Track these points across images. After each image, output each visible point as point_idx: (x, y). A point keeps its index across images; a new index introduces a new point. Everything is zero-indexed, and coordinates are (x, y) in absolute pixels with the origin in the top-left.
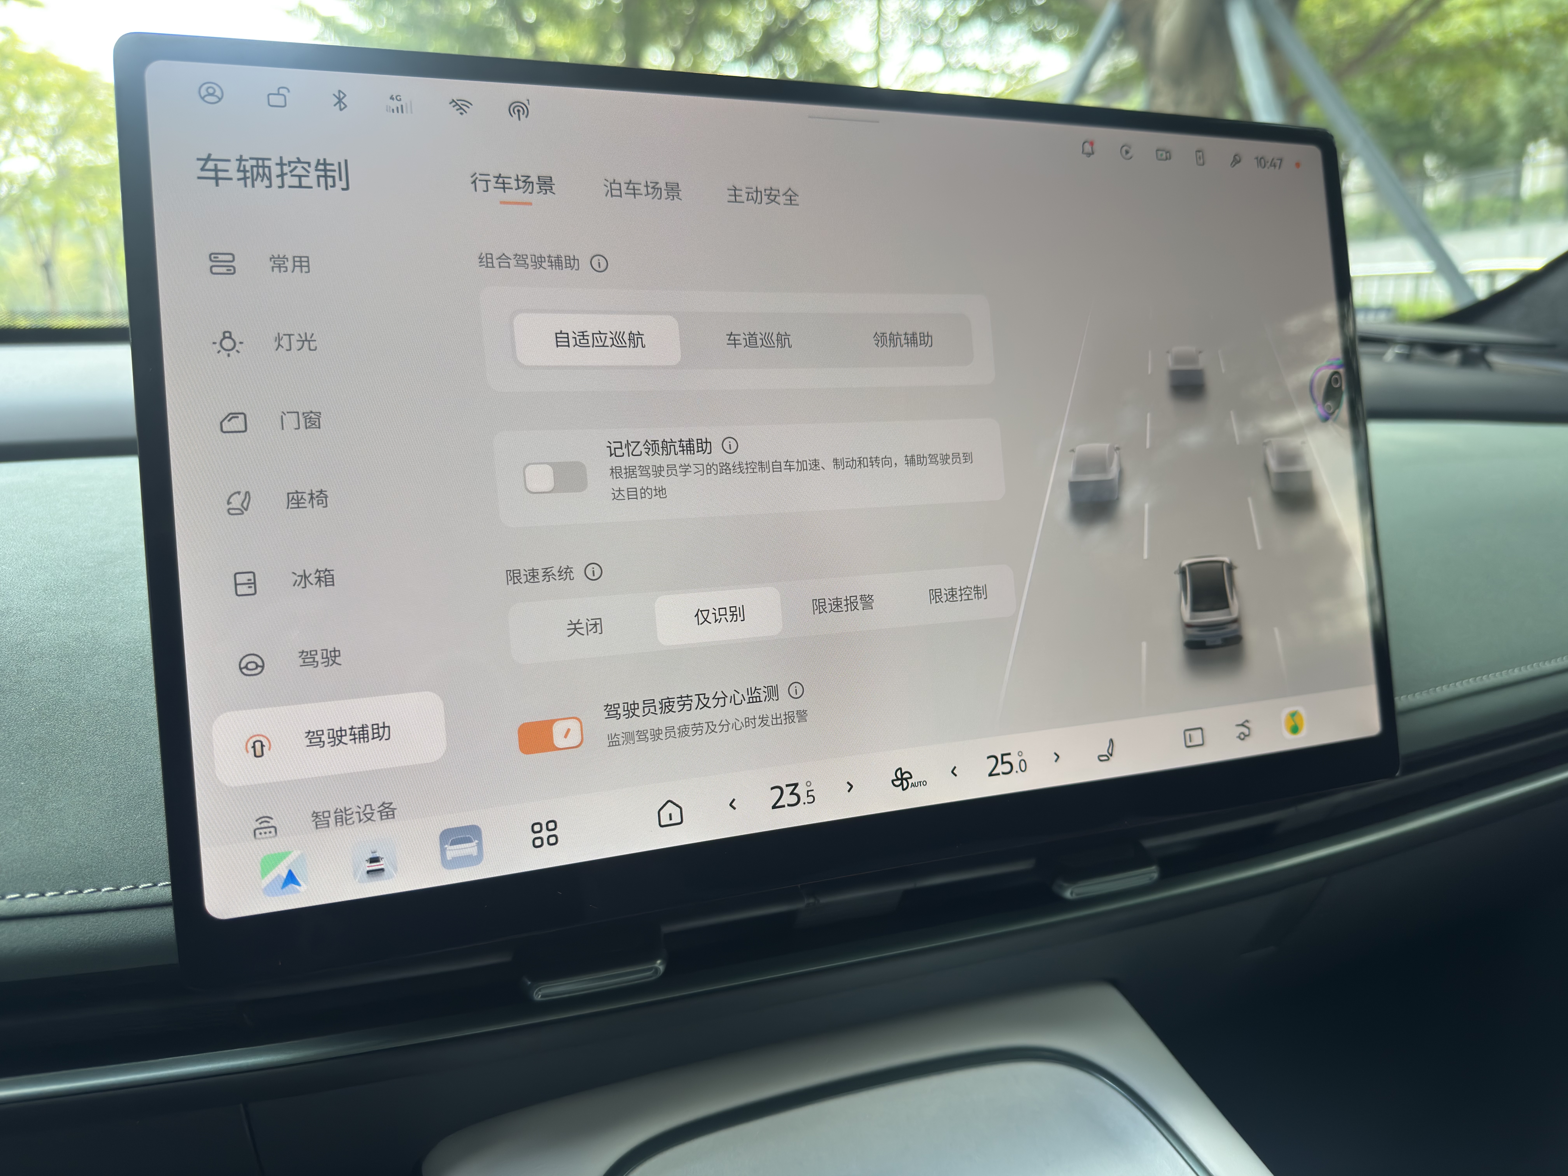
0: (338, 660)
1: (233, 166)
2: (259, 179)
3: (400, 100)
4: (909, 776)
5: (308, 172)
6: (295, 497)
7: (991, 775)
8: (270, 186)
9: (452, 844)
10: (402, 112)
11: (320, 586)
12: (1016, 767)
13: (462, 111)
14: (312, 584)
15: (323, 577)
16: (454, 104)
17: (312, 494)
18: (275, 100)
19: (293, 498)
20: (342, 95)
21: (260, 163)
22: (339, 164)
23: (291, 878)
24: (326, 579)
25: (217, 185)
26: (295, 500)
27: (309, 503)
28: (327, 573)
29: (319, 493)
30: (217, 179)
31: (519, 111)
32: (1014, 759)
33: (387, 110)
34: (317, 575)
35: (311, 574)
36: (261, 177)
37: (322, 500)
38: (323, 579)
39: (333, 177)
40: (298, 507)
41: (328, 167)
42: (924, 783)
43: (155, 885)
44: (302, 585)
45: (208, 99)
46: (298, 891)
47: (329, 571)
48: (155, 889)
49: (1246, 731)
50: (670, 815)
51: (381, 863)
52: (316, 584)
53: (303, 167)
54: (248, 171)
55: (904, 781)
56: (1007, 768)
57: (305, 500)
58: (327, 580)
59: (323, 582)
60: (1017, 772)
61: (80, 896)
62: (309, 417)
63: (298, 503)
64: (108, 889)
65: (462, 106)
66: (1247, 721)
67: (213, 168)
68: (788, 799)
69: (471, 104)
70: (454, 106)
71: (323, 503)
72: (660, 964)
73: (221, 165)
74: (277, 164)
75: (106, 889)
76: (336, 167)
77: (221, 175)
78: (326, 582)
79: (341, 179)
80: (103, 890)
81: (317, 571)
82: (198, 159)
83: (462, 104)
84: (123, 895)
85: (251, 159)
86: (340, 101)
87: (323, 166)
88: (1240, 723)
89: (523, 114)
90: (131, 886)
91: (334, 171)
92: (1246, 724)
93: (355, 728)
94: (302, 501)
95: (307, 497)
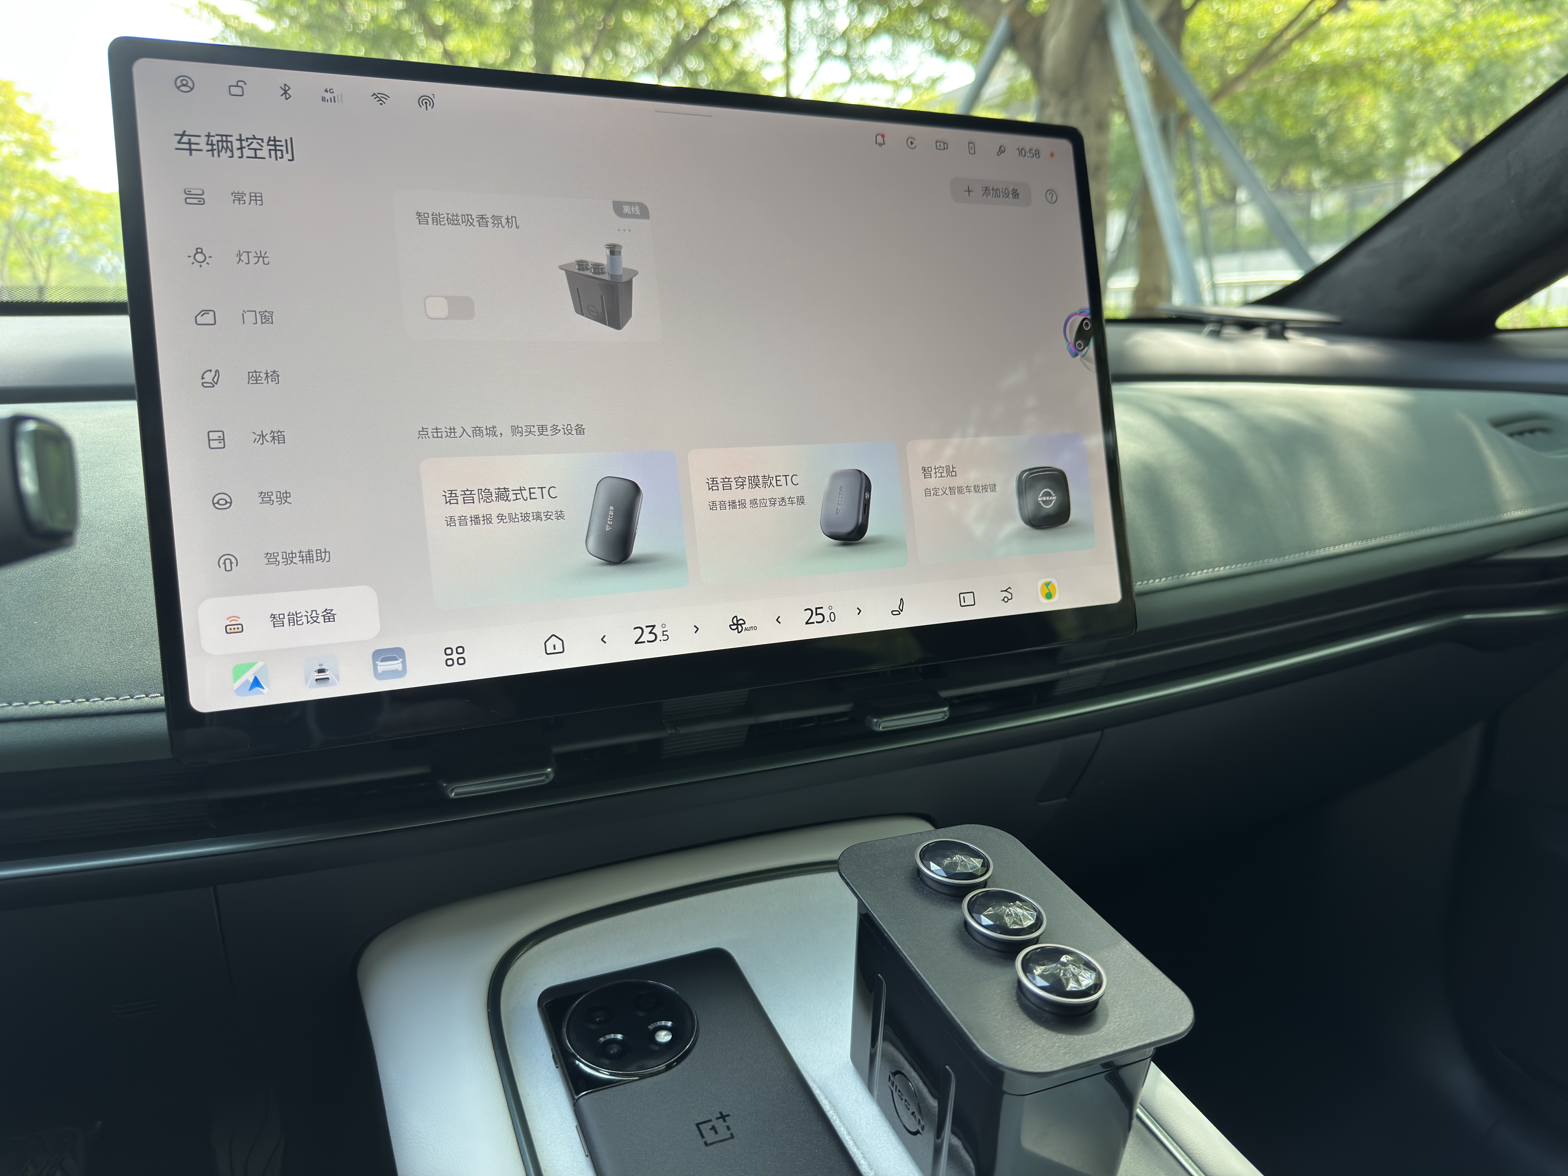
0: (288, 500)
1: (203, 140)
2: (224, 151)
3: (333, 92)
4: (743, 622)
5: (262, 146)
6: (254, 375)
7: (807, 623)
8: (232, 157)
9: (381, 661)
10: (335, 102)
11: (274, 443)
12: (827, 618)
13: (381, 102)
14: (268, 442)
15: (276, 437)
16: (375, 96)
17: (267, 373)
18: (235, 90)
19: (252, 376)
20: (287, 88)
21: (224, 138)
22: (286, 140)
23: (256, 683)
24: (278, 438)
25: (191, 154)
26: (254, 378)
27: (265, 380)
28: (279, 434)
29: (273, 373)
30: (190, 150)
31: (426, 101)
32: (826, 612)
33: (323, 100)
34: (272, 435)
35: (267, 434)
36: (225, 149)
37: (275, 378)
38: (277, 438)
39: (281, 151)
40: (257, 383)
41: (278, 143)
42: (755, 628)
44: (261, 441)
45: (183, 88)
46: (262, 693)
47: (281, 432)
48: (147, 699)
49: (1009, 596)
50: (554, 646)
51: (326, 673)
52: (271, 442)
53: (258, 143)
54: (215, 145)
55: (739, 626)
56: (820, 618)
57: (262, 378)
58: (280, 439)
59: (276, 440)
60: (828, 621)
62: (264, 315)
63: (256, 380)
64: (110, 698)
65: (381, 99)
67: (187, 141)
68: (647, 637)
69: (389, 96)
70: (375, 99)
71: (275, 381)
72: (550, 771)
73: (193, 140)
74: (237, 140)
76: (283, 143)
77: (193, 147)
78: (279, 440)
79: (287, 153)
80: (105, 699)
81: (272, 432)
82: (176, 135)
83: (379, 96)
85: (217, 135)
86: (286, 92)
87: (274, 142)
88: (1004, 589)
89: (430, 103)
91: (282, 146)
92: (1009, 590)
93: (303, 552)
94: (260, 378)
95: (264, 376)
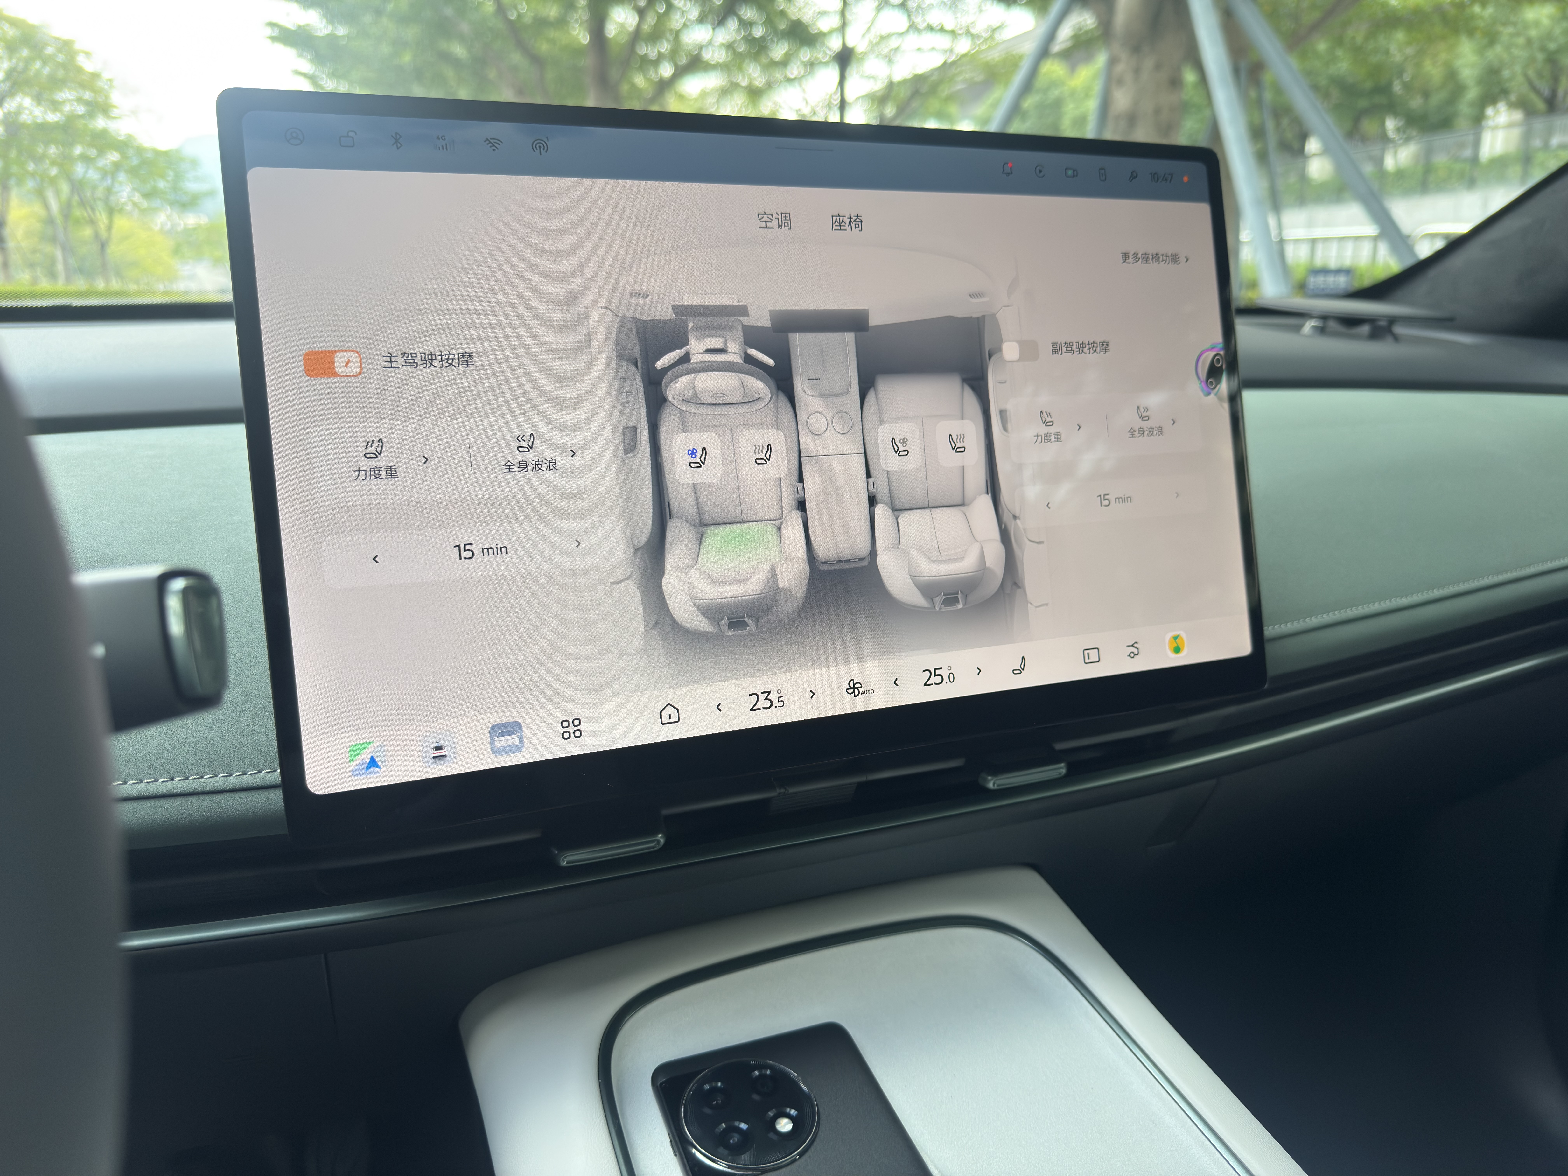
3: (445, 139)
4: (860, 686)
7: (925, 685)
9: (499, 736)
10: (447, 149)
12: (946, 679)
13: (494, 148)
16: (488, 142)
23: (373, 763)
31: (540, 147)
32: (945, 673)
42: (872, 691)
43: (260, 772)
45: (295, 142)
46: (379, 773)
48: (260, 775)
49: (1136, 651)
50: (670, 715)
51: (444, 750)
55: (856, 690)
56: (939, 679)
60: (947, 683)
61: (202, 780)
64: (224, 775)
65: (496, 145)
66: (1136, 643)
68: (763, 703)
69: (502, 142)
70: (488, 144)
72: (661, 837)
75: (222, 775)
80: (219, 776)
83: (494, 142)
84: (234, 781)
88: (1131, 644)
89: (544, 149)
90: (242, 773)
92: (1135, 645)
